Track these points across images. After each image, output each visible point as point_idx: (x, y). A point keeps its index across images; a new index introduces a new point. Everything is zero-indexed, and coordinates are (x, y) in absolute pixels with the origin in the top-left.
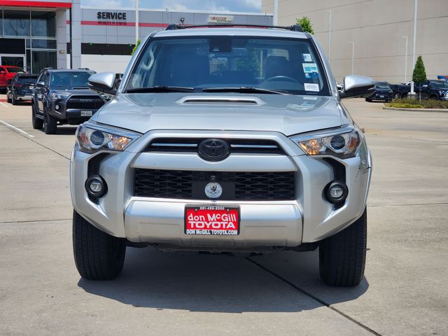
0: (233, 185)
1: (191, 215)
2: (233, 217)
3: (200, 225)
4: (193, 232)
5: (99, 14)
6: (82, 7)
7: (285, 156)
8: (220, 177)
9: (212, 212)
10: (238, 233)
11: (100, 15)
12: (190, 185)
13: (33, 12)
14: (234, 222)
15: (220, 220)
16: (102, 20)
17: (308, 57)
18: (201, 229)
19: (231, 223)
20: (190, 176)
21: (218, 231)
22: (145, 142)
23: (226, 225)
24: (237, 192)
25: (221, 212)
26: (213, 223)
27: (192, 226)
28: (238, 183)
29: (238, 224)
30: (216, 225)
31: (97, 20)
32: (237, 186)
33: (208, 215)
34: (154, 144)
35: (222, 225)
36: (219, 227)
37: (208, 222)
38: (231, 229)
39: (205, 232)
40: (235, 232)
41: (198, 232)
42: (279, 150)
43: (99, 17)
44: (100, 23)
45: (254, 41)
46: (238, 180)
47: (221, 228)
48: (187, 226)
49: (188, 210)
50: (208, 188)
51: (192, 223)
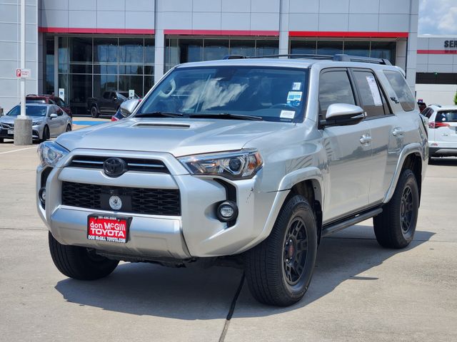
0: (129, 198)
1: (93, 223)
2: (123, 227)
3: (99, 231)
4: (93, 237)
5: (446, 42)
6: (419, 36)
7: (169, 175)
8: (120, 191)
9: (108, 221)
10: (126, 242)
11: (447, 44)
12: (98, 197)
13: (373, 43)
14: (123, 231)
15: (113, 229)
16: (449, 49)
17: (298, 85)
18: (99, 236)
19: (121, 232)
20: (100, 189)
21: (112, 238)
22: (68, 158)
23: (118, 233)
24: (133, 206)
25: (114, 222)
26: (109, 231)
27: (93, 233)
28: (134, 198)
29: (127, 233)
30: (111, 233)
31: (444, 49)
32: (133, 200)
33: (105, 223)
34: (74, 161)
35: (115, 233)
36: (113, 234)
37: (105, 230)
38: (121, 237)
39: (102, 238)
40: (124, 240)
41: (97, 238)
42: (165, 170)
43: (446, 46)
44: (446, 52)
45: (261, 71)
46: (135, 195)
47: (114, 236)
48: (89, 232)
49: (91, 218)
50: (112, 200)
51: (93, 230)
